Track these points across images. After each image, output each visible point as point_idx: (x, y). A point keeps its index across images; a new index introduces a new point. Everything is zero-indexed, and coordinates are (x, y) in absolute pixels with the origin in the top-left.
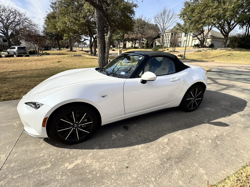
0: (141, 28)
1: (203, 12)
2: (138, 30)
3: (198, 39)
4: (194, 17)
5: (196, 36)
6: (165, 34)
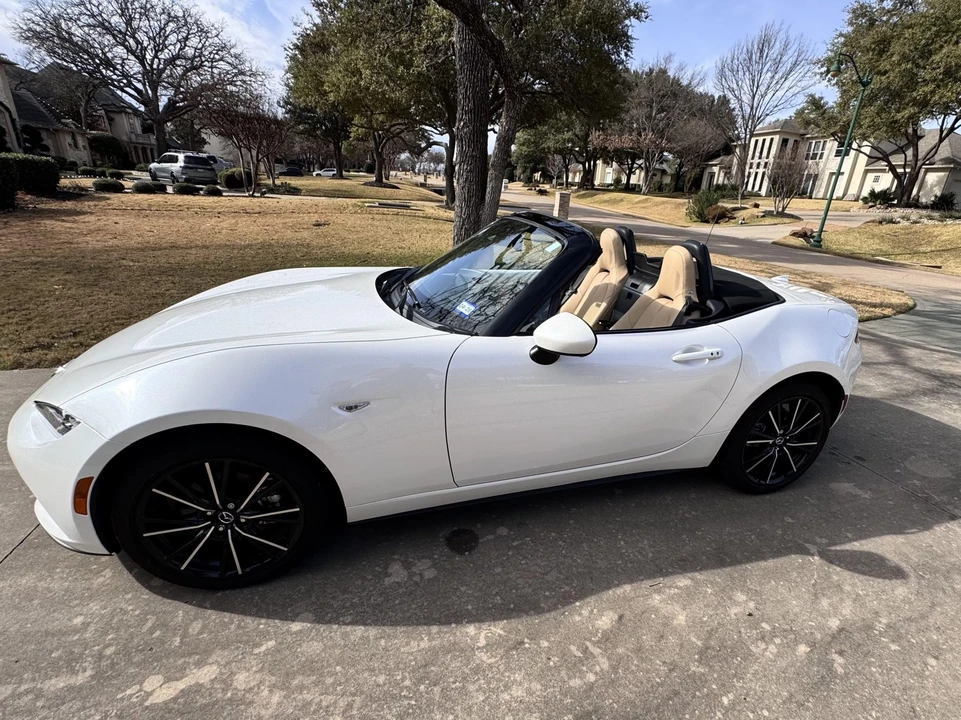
0: (661, 110)
1: (926, 53)
2: (647, 118)
3: (892, 169)
4: (886, 72)
5: (885, 157)
6: (753, 140)
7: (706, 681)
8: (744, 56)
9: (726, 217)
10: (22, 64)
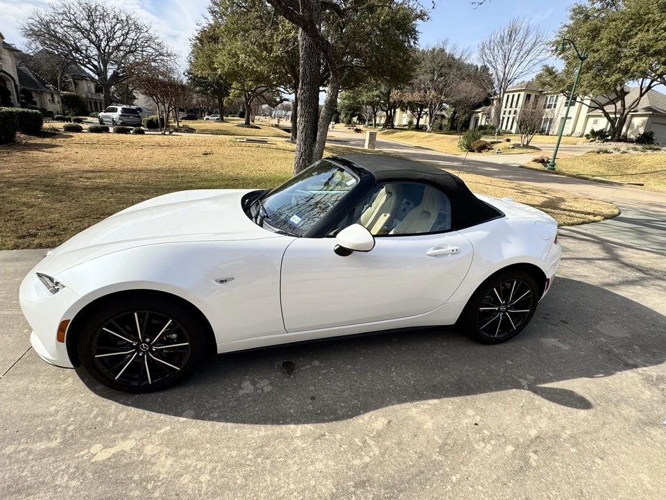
0: (441, 75)
1: (626, 37)
2: (430, 81)
3: (607, 115)
4: (598, 50)
5: (601, 107)
6: (506, 95)
7: (442, 466)
8: (498, 39)
9: (486, 148)
10: (24, 50)
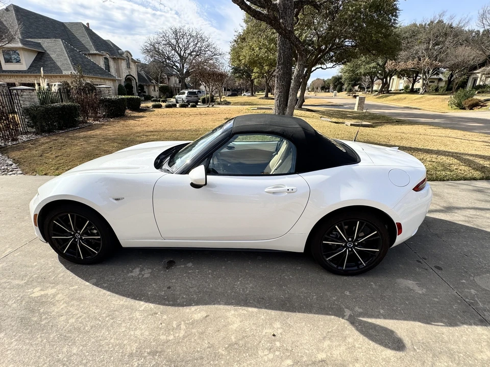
9: (479, 105)
